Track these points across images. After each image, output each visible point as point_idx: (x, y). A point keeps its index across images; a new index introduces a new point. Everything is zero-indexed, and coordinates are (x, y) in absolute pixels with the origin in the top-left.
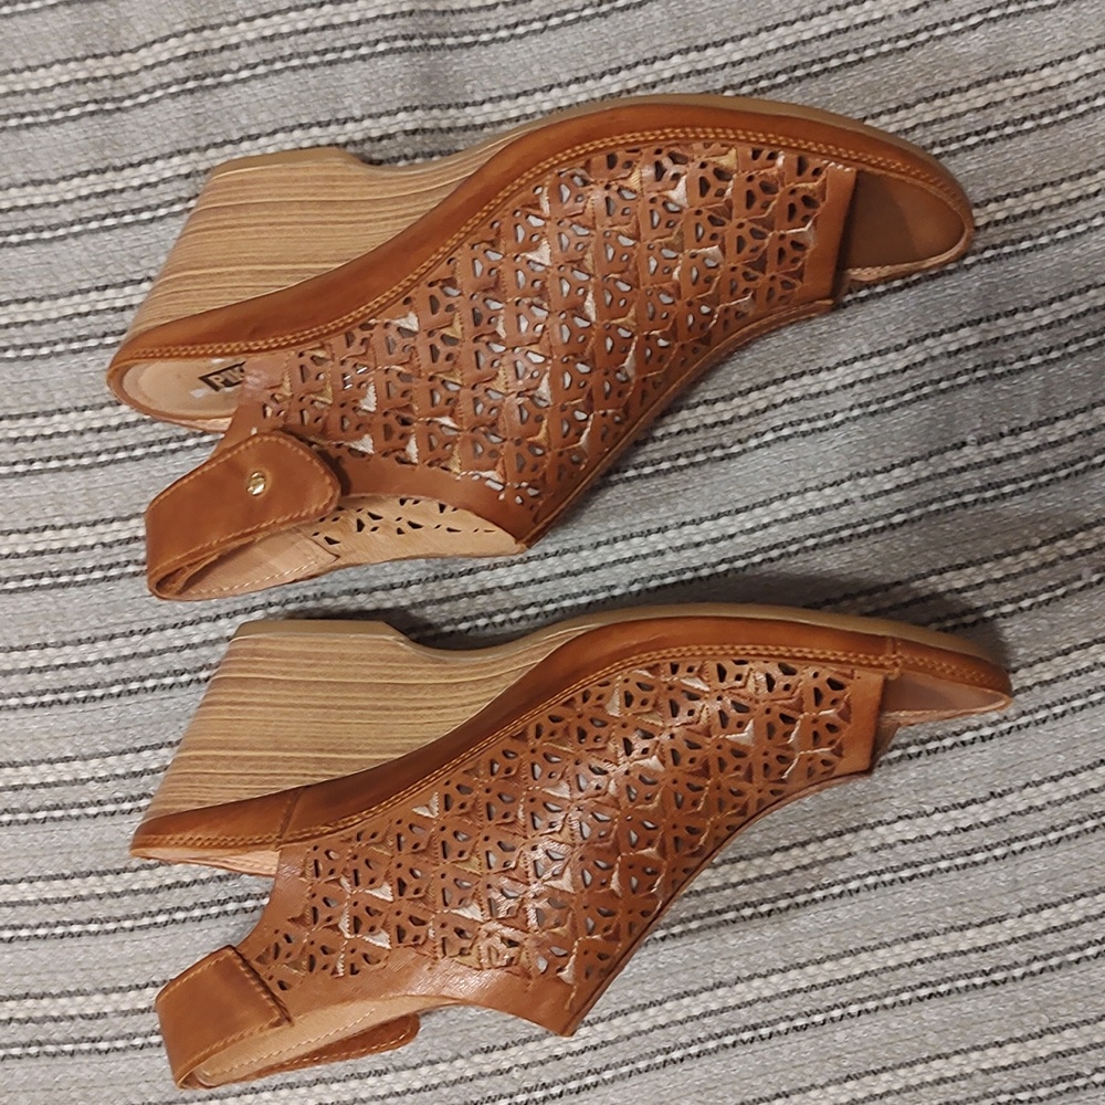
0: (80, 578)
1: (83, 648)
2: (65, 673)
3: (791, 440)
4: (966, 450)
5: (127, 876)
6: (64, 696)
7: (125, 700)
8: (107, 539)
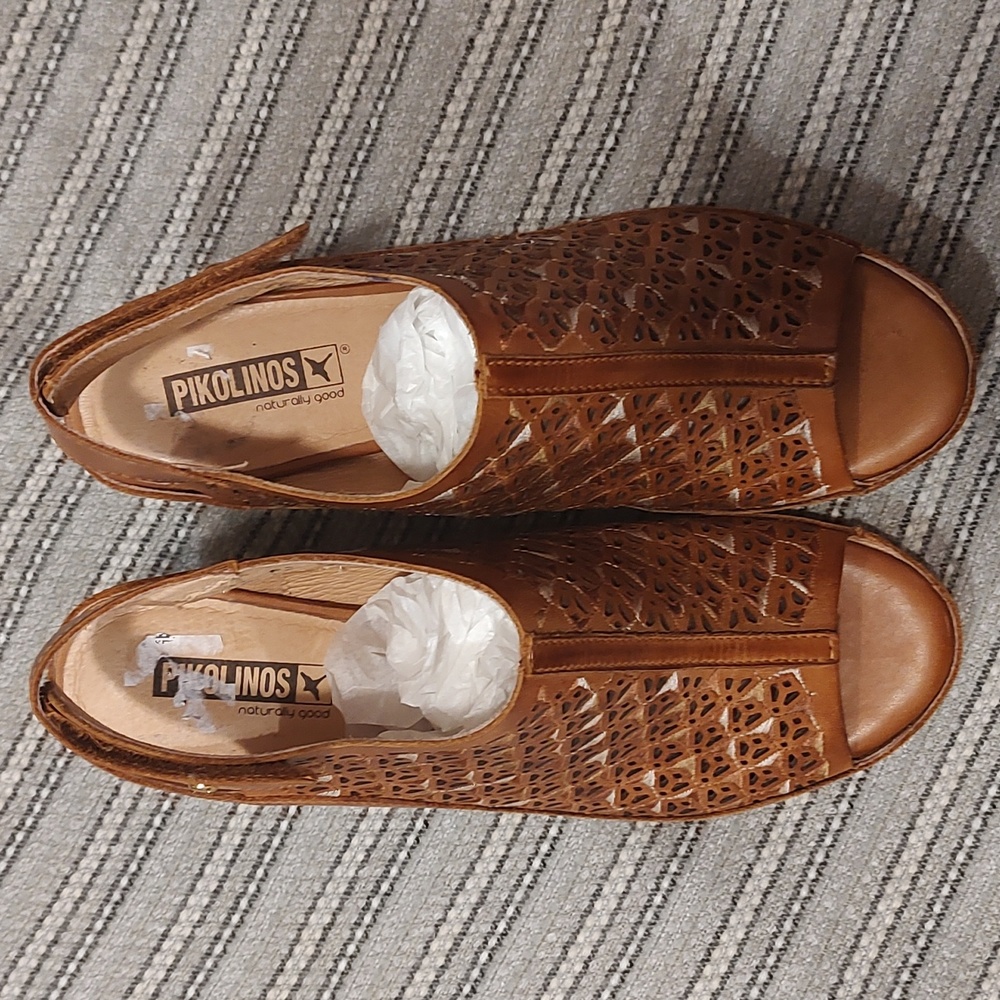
2: (99, 880)
3: (363, 175)
4: (477, 43)
6: (116, 896)
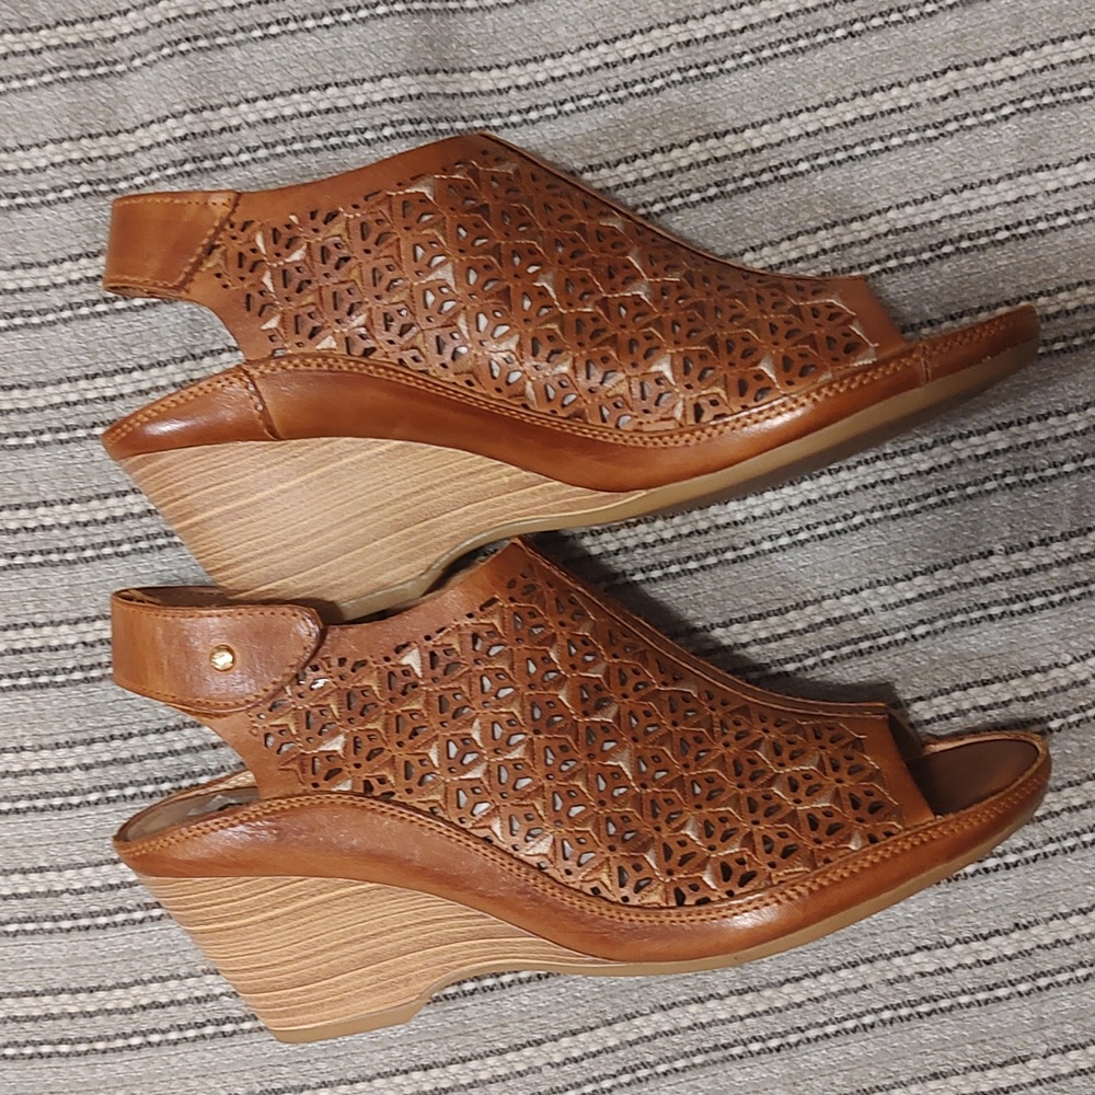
0: (60, 678)
1: (61, 752)
2: (42, 778)
3: (808, 545)
4: (993, 560)
5: (101, 994)
6: (40, 803)
7: (103, 808)
8: (89, 638)
